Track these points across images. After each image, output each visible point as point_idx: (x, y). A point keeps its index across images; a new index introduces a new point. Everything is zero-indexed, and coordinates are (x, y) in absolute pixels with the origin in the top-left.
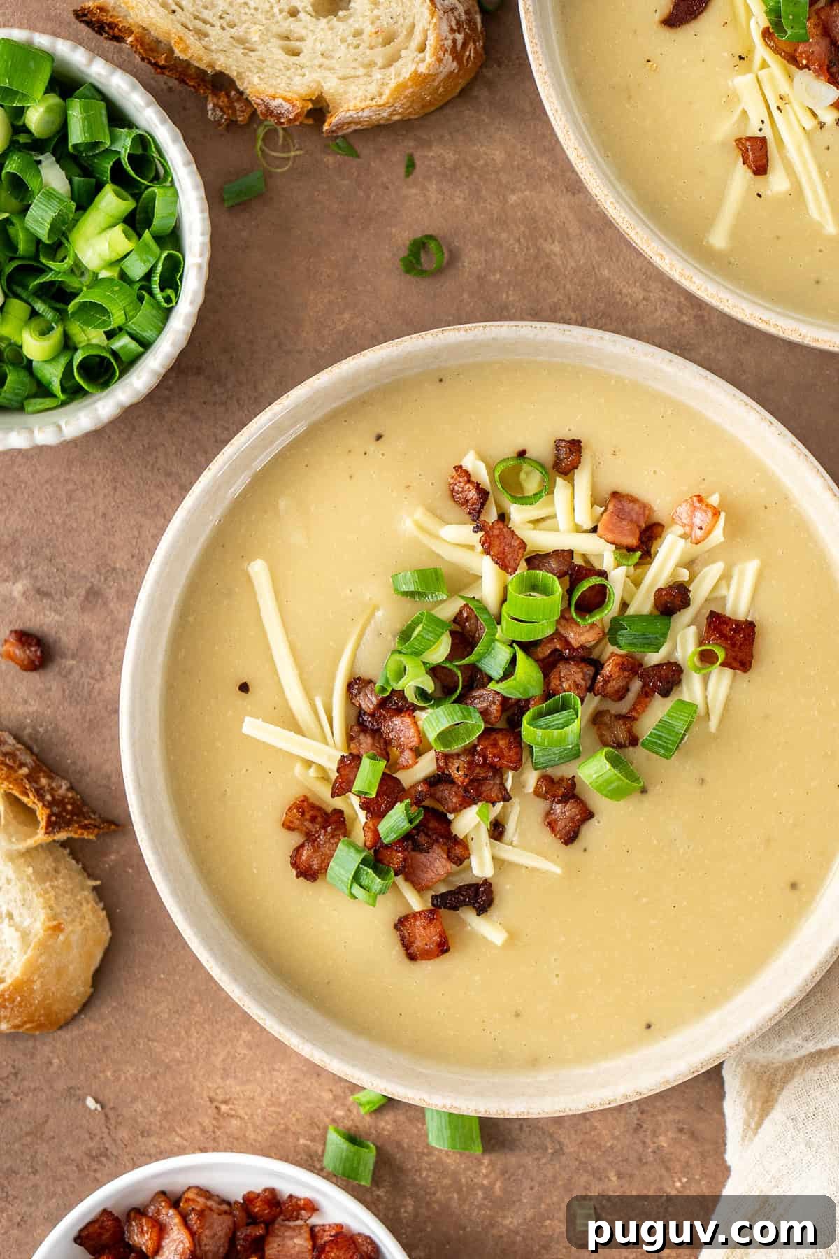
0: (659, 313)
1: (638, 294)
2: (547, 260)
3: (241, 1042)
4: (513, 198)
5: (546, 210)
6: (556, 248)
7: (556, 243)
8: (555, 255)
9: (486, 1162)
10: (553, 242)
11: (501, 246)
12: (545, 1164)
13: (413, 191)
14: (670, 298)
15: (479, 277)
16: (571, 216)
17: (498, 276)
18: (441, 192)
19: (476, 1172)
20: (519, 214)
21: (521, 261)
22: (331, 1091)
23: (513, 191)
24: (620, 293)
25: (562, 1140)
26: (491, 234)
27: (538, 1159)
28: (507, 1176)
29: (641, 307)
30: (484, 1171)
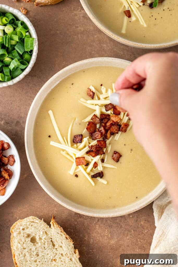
0: (126, 57)
1: (122, 53)
2: (103, 48)
3: (55, 210)
4: (95, 36)
5: (102, 38)
6: (105, 45)
7: (105, 44)
8: (105, 47)
9: (106, 230)
10: (104, 44)
11: (94, 46)
12: (119, 230)
13: (76, 37)
14: (128, 53)
15: (90, 52)
16: (107, 39)
17: (94, 52)
18: (81, 36)
19: (104, 233)
20: (97, 39)
21: (98, 48)
22: (74, 219)
23: (96, 35)
24: (119, 53)
25: (121, 225)
26: (92, 44)
27: (117, 229)
28: (111, 233)
29: (123, 55)
30: (106, 232)
